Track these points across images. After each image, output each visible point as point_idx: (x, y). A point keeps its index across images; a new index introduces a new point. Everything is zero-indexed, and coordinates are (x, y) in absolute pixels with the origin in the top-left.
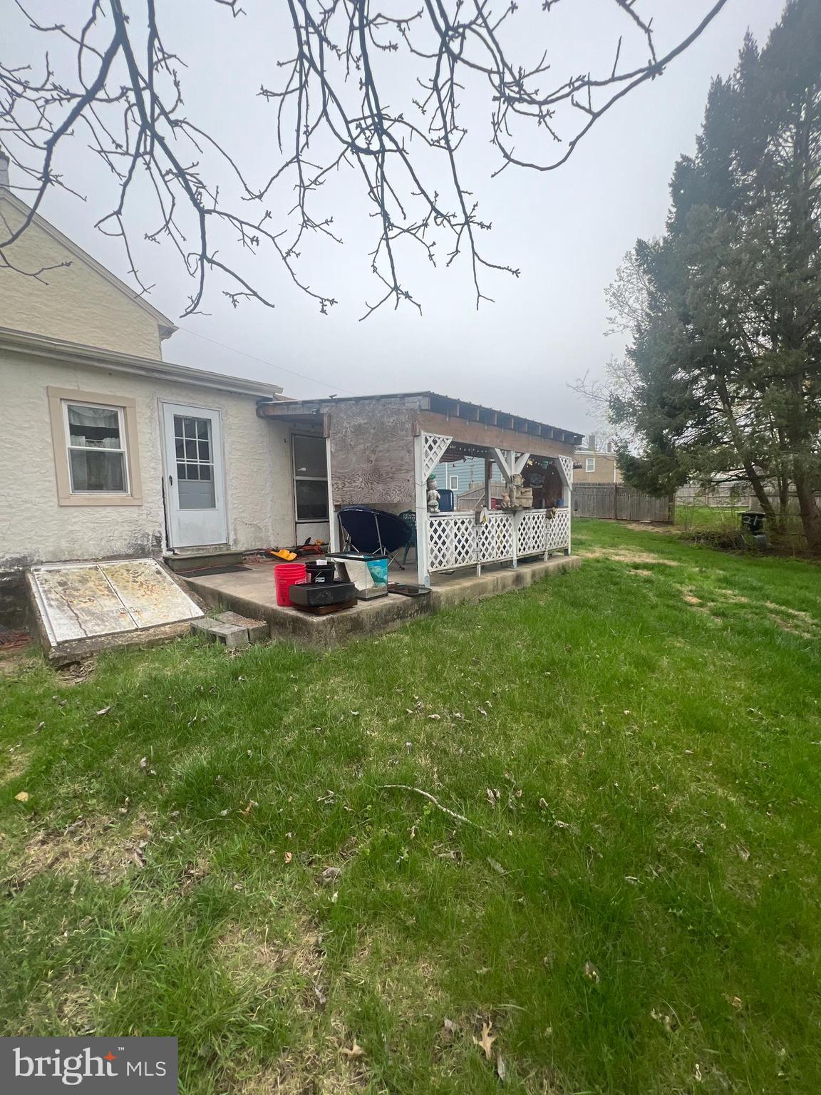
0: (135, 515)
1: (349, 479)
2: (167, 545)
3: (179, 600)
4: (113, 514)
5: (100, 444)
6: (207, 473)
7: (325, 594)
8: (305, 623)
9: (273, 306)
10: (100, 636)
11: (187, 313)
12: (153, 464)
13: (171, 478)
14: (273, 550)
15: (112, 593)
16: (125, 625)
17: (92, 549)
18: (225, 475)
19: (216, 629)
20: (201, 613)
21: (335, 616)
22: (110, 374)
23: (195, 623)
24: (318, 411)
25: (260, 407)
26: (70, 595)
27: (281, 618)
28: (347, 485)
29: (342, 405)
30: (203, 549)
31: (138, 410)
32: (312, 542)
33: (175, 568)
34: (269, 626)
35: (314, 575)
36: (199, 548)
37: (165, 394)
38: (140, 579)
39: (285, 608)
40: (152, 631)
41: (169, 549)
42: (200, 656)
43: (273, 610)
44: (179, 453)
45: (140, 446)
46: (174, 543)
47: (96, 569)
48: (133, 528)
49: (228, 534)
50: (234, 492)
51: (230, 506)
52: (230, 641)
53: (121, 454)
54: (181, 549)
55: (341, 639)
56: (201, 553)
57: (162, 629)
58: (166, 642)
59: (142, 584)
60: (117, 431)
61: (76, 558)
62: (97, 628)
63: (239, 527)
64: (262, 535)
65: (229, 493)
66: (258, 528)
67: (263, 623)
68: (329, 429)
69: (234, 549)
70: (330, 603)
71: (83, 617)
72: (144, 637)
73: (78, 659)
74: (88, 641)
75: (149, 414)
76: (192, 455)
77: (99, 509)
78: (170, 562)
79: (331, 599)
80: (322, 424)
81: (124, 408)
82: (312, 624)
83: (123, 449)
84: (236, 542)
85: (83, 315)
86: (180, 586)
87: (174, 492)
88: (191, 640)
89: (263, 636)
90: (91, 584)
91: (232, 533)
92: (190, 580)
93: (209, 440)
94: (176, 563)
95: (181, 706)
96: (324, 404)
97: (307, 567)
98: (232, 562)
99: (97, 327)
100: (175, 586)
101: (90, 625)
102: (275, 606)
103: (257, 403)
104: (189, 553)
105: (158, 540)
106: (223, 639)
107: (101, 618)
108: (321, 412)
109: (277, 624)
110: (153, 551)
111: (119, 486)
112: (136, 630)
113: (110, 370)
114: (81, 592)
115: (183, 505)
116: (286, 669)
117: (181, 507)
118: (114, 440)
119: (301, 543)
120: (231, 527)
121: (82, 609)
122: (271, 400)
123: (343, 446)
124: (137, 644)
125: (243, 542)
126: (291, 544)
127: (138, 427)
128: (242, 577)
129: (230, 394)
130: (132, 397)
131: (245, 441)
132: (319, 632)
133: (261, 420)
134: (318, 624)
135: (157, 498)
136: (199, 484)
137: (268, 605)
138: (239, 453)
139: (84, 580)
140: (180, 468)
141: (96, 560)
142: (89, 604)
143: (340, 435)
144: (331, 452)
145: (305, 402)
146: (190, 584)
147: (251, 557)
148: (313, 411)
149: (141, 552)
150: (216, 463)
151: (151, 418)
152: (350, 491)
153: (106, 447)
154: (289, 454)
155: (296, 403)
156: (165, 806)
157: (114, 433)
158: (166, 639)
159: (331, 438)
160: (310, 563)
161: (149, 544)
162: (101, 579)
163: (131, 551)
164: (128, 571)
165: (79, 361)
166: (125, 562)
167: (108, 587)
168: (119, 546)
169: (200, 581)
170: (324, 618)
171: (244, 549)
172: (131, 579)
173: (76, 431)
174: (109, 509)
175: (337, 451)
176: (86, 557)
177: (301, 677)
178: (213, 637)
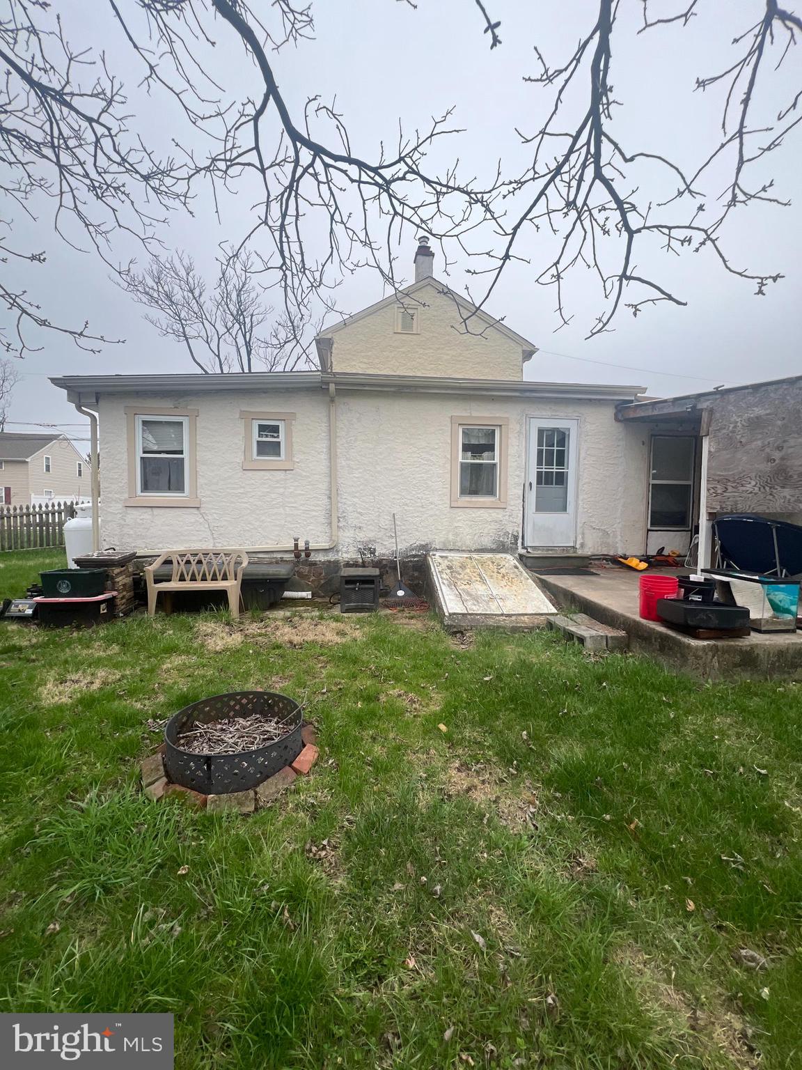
0: (500, 516)
1: (734, 482)
2: (523, 544)
3: (535, 595)
4: (483, 514)
5: (480, 457)
6: (561, 479)
7: (707, 615)
8: (679, 643)
9: (685, 304)
10: (477, 614)
11: (593, 334)
12: (517, 473)
13: (531, 484)
14: (621, 557)
15: (483, 581)
16: (493, 609)
17: (468, 542)
18: (578, 479)
19: (573, 629)
20: (554, 610)
21: (720, 643)
22: (493, 399)
23: (552, 618)
24: (694, 408)
25: (620, 411)
26: (455, 577)
27: (646, 631)
28: (730, 489)
29: (732, 397)
30: (552, 550)
31: (511, 426)
32: (665, 553)
33: (529, 565)
34: (629, 637)
35: (688, 592)
36: (548, 548)
37: (533, 410)
38: (503, 571)
39: (650, 622)
40: (514, 618)
41: (524, 548)
42: (560, 651)
43: (635, 621)
44: (540, 463)
45: (509, 457)
46: (528, 543)
47: (471, 558)
48: (497, 527)
49: (576, 538)
50: (585, 496)
51: (580, 510)
52: (588, 643)
53: (495, 465)
54: (534, 548)
55: (726, 672)
56: (550, 554)
57: (522, 618)
58: (526, 630)
59: (503, 576)
60: (493, 446)
61: (457, 548)
62: (474, 608)
63: (586, 531)
64: (610, 540)
65: (581, 497)
66: (606, 533)
67: (622, 633)
68: (709, 425)
69: (580, 552)
70: (712, 626)
71: (465, 597)
72: (508, 623)
73: (462, 629)
74: (469, 617)
75: (518, 429)
76: (549, 463)
77: (475, 510)
78: (524, 559)
79: (715, 622)
80: (699, 421)
81: (500, 426)
82: (689, 646)
83: (497, 460)
84: (582, 545)
85: (469, 356)
86: (534, 581)
87: (532, 497)
88: (547, 634)
89: (623, 646)
90: (468, 571)
91: (580, 537)
92: (543, 577)
93: (566, 448)
94: (529, 560)
95: (550, 694)
96: (702, 399)
97: (680, 581)
98: (580, 565)
99: (478, 363)
100: (530, 581)
101: (469, 603)
102: (638, 618)
103: (616, 407)
104: (539, 552)
105: (516, 538)
106: (582, 640)
107: (476, 599)
108: (699, 406)
109: (639, 637)
110: (511, 547)
111: (491, 492)
112: (502, 615)
113: (493, 396)
114: (462, 576)
115: (539, 508)
116: (656, 688)
117: (536, 510)
118: (490, 453)
119: (652, 551)
120: (579, 531)
121: (463, 590)
122: (632, 401)
123: (730, 443)
124: (504, 628)
125: (590, 546)
126: (641, 552)
127: (510, 441)
128: (592, 582)
129: (590, 402)
130: (506, 415)
131: (601, 446)
132: (697, 657)
133: (619, 424)
134: (697, 648)
135: (517, 502)
136: (554, 489)
137: (629, 615)
138: (594, 459)
139: (463, 567)
140: (539, 474)
141: (470, 551)
142: (468, 586)
143: (724, 431)
144: (710, 452)
145: (676, 400)
146: (542, 581)
147: (596, 562)
148: (688, 407)
149: (501, 548)
150: (571, 469)
151: (520, 432)
152: (734, 497)
153: (484, 460)
154: (646, 456)
155: (665, 401)
156: (548, 783)
157: (490, 448)
158: (526, 628)
159: (711, 436)
160: (683, 577)
161: (508, 541)
162: (474, 567)
163: (494, 546)
164: (493, 563)
165: (472, 392)
166: (490, 555)
167: (479, 575)
168: (487, 542)
169: (551, 579)
170: (705, 643)
171: (589, 553)
172: (496, 570)
173: (466, 448)
174: (482, 511)
175: (718, 450)
176: (464, 548)
177: (676, 702)
178: (570, 636)
